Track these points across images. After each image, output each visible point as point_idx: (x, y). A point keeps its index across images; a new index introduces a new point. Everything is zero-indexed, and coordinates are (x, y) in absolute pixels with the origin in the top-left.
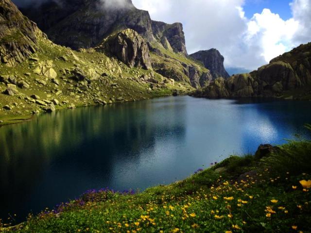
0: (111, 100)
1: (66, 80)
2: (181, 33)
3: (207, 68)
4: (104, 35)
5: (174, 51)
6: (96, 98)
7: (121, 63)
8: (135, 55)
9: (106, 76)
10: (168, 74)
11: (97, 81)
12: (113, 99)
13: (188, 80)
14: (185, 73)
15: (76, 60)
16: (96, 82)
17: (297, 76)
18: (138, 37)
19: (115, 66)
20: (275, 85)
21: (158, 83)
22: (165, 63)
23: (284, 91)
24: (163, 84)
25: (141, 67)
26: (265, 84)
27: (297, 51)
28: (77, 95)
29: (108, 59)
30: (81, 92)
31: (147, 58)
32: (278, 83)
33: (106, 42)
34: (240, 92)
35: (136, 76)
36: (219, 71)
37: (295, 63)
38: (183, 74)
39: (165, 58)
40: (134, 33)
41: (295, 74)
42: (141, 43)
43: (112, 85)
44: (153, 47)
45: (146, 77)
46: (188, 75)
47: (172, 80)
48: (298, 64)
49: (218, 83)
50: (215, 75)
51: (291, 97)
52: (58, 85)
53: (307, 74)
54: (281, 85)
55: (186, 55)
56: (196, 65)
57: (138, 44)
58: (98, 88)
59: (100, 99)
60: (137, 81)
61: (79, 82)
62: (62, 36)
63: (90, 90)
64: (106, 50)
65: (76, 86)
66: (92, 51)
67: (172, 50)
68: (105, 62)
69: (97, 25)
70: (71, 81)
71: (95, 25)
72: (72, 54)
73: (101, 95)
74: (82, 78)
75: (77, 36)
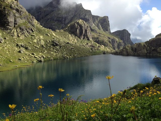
1: (49, 46)
2: (108, 21)
3: (121, 39)
4: (68, 23)
5: (104, 31)
6: (64, 55)
7: (76, 37)
8: (84, 33)
9: (69, 43)
10: (101, 43)
11: (64, 46)
12: (72, 56)
13: (111, 46)
15: (54, 36)
18: (85, 24)
19: (73, 38)
20: (158, 49)
21: (95, 47)
22: (99, 37)
24: (98, 48)
25: (87, 39)
26: (153, 48)
28: (54, 53)
29: (70, 35)
30: (57, 52)
31: (89, 34)
32: (160, 48)
33: (69, 27)
34: (139, 53)
35: (84, 44)
36: (128, 41)
38: (108, 43)
39: (99, 34)
40: (83, 22)
42: (87, 27)
43: (72, 48)
44: (93, 29)
45: (89, 44)
46: (111, 43)
47: (103, 46)
49: (127, 47)
50: (126, 43)
52: (45, 48)
55: (110, 33)
56: (115, 38)
57: (85, 28)
58: (64, 50)
59: (66, 56)
60: (84, 46)
61: (55, 47)
62: (47, 23)
63: (61, 51)
64: (69, 31)
65: (54, 49)
66: (62, 31)
67: (103, 30)
68: (68, 37)
69: (64, 18)
70: (52, 46)
71: (63, 18)
72: (52, 33)
73: (66, 54)
74: (57, 45)
75: (54, 24)
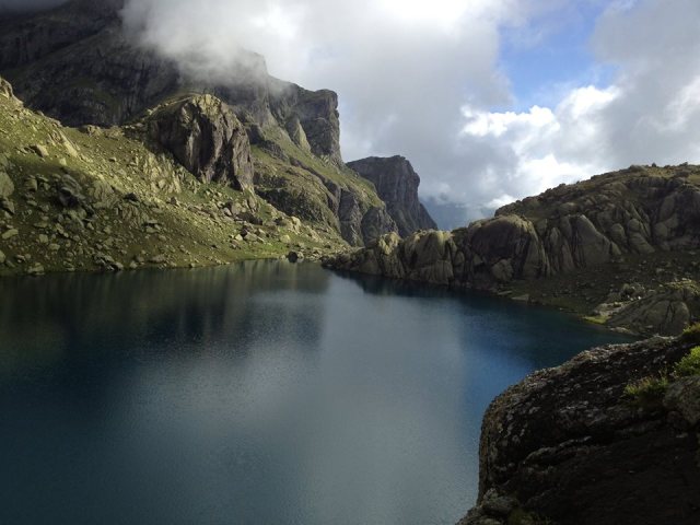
0: (137, 261)
1: (35, 204)
2: (332, 114)
4: (157, 94)
5: (313, 150)
6: (100, 254)
7: (181, 169)
8: (217, 155)
9: (135, 200)
10: (292, 202)
11: (109, 211)
12: (141, 259)
13: (336, 221)
14: (331, 205)
15: (69, 156)
16: (106, 214)
17: (543, 251)
18: (229, 115)
19: (167, 174)
20: (496, 266)
21: (261, 223)
22: (288, 176)
23: (514, 281)
24: (273, 228)
25: (228, 183)
26: (477, 261)
27: (551, 198)
28: (54, 241)
29: (151, 158)
30: (66, 235)
31: (242, 163)
32: (504, 261)
33: (151, 118)
34: (426, 272)
35: (212, 203)
37: (544, 224)
38: (325, 207)
39: (288, 166)
40: (219, 107)
41: (540, 248)
42: (234, 131)
43: (146, 224)
44: (266, 137)
45: (237, 208)
46: (337, 209)
47: (295, 219)
48: (550, 227)
49: (384, 244)
51: (525, 297)
52: (11, 213)
53: (564, 249)
54: (510, 269)
55: (339, 164)
56: (357, 188)
57: (225, 132)
58: (108, 230)
59: (109, 258)
60: (212, 217)
61: (65, 211)
62: (56, 84)
63: (88, 232)
64: (150, 137)
65: (56, 221)
66: (117, 134)
67: (309, 147)
68: (142, 163)
69: (142, 71)
70: (47, 208)
71: (136, 71)
72: (62, 141)
73: (114, 247)
74: (73, 203)
75: (91, 91)
